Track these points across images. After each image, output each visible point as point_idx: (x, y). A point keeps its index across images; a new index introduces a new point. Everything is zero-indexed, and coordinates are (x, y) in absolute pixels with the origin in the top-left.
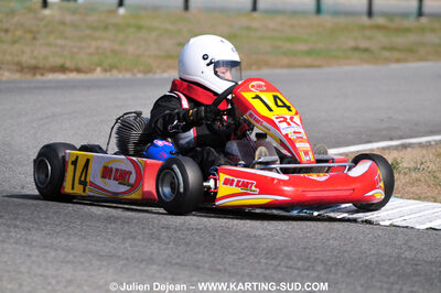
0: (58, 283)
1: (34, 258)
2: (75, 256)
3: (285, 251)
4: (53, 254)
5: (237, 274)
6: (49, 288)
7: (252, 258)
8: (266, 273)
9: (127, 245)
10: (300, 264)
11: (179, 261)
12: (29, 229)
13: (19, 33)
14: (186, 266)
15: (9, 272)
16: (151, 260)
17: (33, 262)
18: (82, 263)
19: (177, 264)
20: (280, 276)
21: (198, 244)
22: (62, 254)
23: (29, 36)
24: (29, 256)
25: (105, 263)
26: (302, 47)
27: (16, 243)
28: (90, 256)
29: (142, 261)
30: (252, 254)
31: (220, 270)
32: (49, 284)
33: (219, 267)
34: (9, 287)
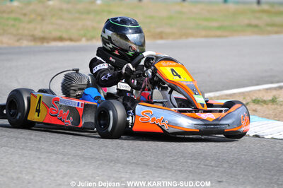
0: (58, 175)
1: (43, 160)
2: (68, 158)
3: (203, 155)
4: (54, 156)
5: (172, 169)
6: (52, 178)
7: (182, 160)
8: (191, 169)
9: (102, 151)
10: (213, 163)
11: (135, 161)
12: (39, 141)
13: (33, 16)
14: (139, 164)
15: (26, 168)
16: (117, 161)
17: (42, 162)
18: (73, 162)
19: (134, 163)
20: (201, 171)
21: (148, 151)
22: (61, 157)
23: (39, 18)
24: (39, 158)
25: (88, 163)
26: (215, 24)
27: (31, 150)
28: (78, 158)
29: (112, 161)
30: (182, 156)
31: (161, 167)
32: (52, 176)
33: (161, 165)
34: (27, 177)
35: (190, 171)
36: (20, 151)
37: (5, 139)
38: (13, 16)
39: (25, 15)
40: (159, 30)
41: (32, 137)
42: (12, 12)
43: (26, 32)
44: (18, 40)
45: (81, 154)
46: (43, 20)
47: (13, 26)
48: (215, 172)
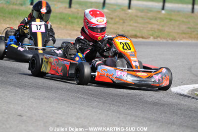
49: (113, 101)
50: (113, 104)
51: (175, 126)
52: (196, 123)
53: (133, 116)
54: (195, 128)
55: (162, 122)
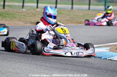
35: (96, 74)
36: (29, 65)
37: (23, 60)
38: (23, 14)
39: (28, 14)
40: (80, 20)
41: (34, 59)
42: (23, 13)
43: (29, 20)
44: (25, 24)
45: (53, 66)
46: (35, 16)
47: (24, 18)
48: (106, 74)
49: (33, 59)
50: (33, 61)
51: (68, 71)
52: (79, 69)
53: (45, 66)
54: (79, 71)
55: (61, 69)
